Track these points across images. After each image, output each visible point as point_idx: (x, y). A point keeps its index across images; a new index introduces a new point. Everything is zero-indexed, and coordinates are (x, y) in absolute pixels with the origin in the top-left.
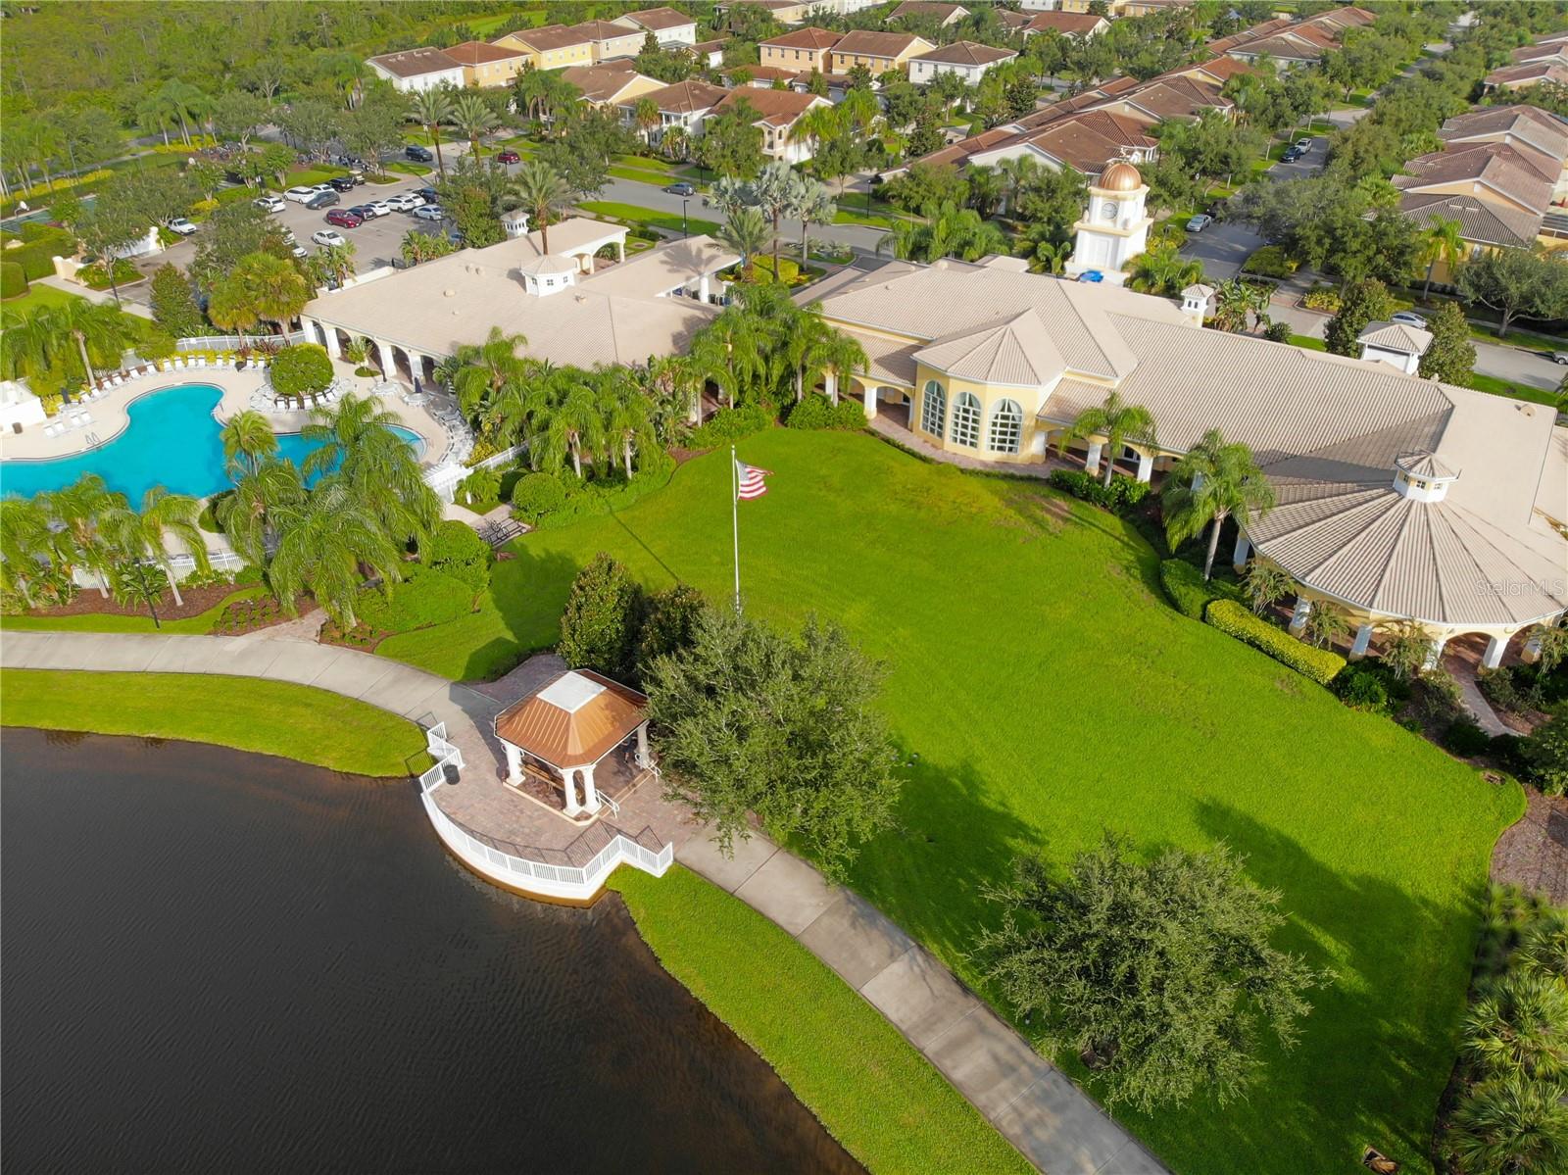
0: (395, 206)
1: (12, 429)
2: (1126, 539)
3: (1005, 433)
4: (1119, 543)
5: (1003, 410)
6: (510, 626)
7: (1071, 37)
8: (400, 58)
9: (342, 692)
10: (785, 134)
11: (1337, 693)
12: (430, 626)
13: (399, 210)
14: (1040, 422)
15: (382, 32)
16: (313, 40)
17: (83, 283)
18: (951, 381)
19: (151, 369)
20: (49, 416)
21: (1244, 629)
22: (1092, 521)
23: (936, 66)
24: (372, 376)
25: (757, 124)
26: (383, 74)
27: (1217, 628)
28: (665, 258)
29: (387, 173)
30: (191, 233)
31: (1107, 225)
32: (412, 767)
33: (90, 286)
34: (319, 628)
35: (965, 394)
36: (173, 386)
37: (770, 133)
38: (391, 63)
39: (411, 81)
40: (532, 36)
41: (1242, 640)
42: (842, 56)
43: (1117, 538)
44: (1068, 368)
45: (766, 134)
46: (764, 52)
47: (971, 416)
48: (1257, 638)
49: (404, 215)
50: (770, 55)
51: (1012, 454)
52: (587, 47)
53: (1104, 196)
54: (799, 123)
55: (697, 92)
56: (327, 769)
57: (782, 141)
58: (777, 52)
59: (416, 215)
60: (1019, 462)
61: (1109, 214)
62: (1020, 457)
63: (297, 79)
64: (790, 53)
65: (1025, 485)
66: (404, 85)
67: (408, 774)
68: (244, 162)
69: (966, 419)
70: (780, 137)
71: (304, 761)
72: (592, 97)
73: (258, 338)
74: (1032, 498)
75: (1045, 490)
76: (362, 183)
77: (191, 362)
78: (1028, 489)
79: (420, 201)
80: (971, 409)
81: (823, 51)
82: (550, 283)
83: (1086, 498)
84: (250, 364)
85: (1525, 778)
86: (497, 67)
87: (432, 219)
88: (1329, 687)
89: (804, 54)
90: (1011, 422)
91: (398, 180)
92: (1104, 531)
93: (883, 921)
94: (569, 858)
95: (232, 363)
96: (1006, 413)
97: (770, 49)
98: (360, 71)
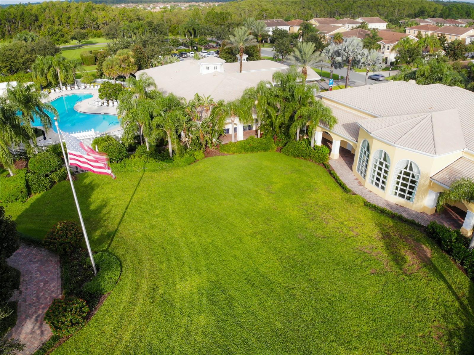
2: (466, 302)
3: (406, 185)
4: (457, 304)
5: (406, 168)
10: (391, 48)
14: (433, 183)
18: (374, 140)
22: (445, 274)
25: (379, 43)
35: (382, 151)
37: (384, 47)
38: (265, 22)
39: (269, 28)
43: (458, 298)
44: (466, 149)
45: (382, 47)
47: (384, 168)
51: (409, 202)
60: (413, 209)
69: (380, 169)
70: (388, 49)
74: (406, 238)
75: (419, 235)
78: (406, 231)
80: (385, 163)
82: (208, 68)
83: (449, 252)
90: (410, 178)
92: (450, 287)
96: (408, 171)
97: (410, 30)
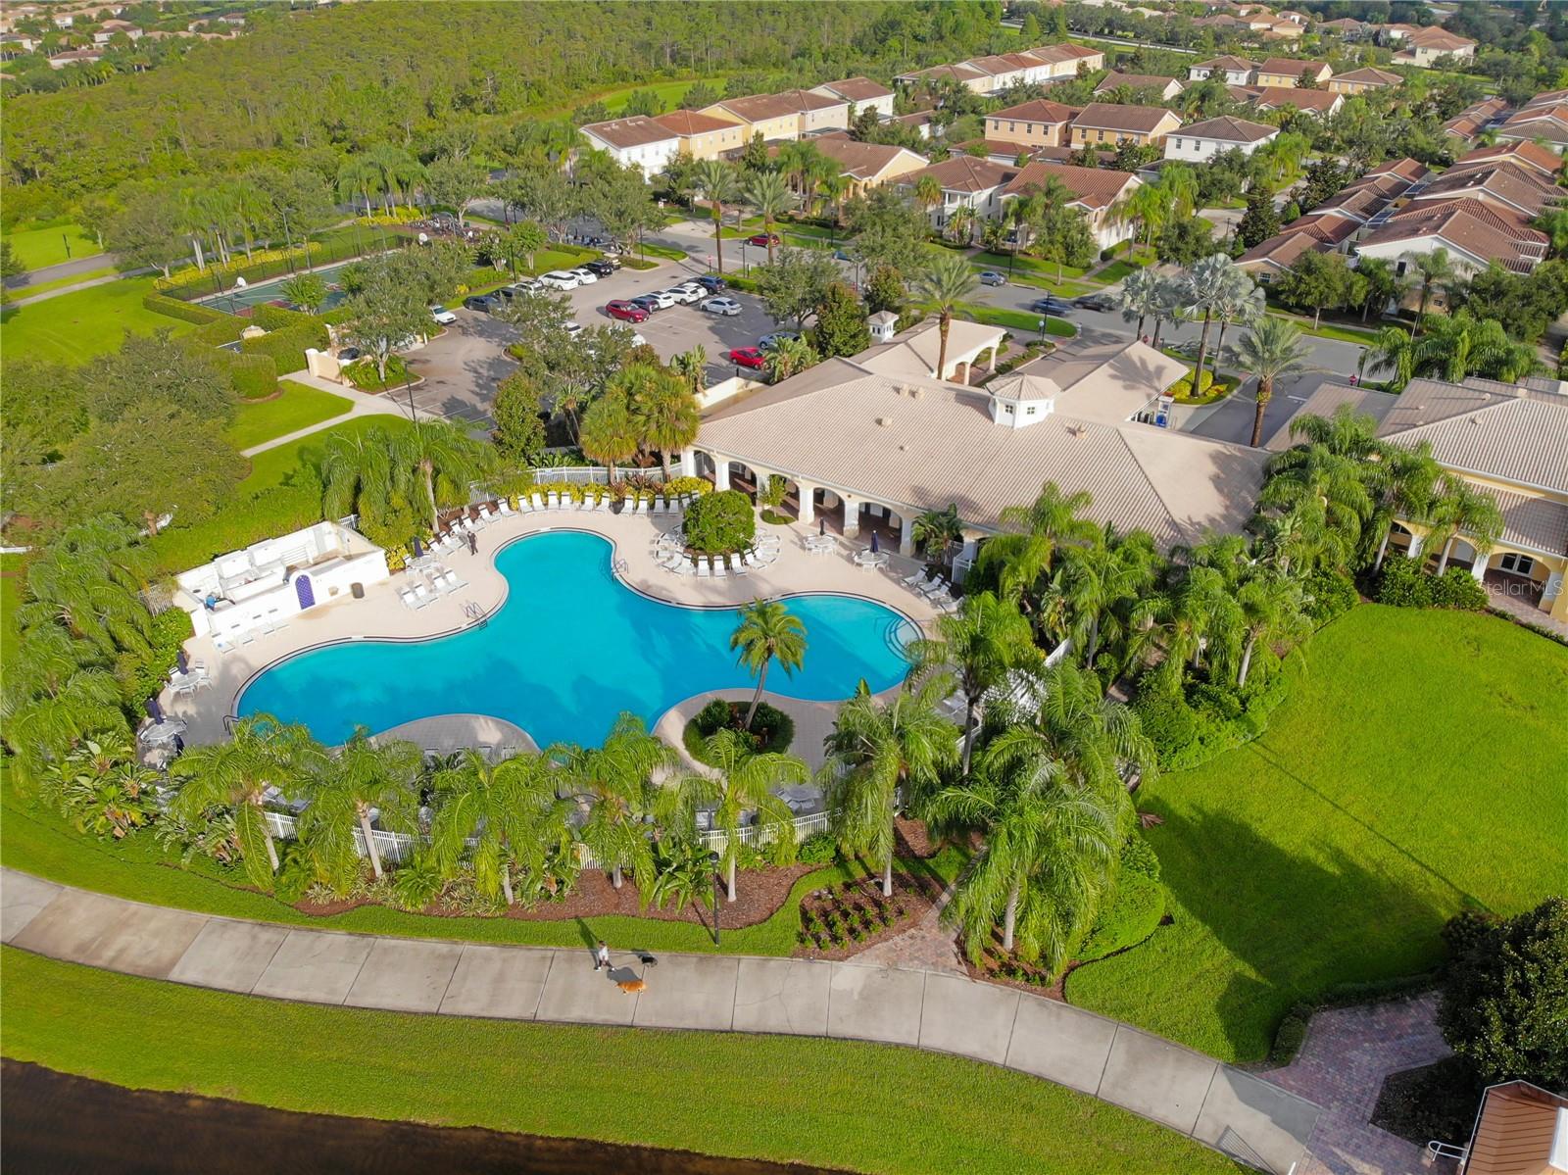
0: (678, 297)
1: (349, 590)
6: (1242, 953)
7: (1311, 114)
8: (614, 127)
12: (1122, 950)
13: (681, 302)
15: (540, 100)
16: (479, 106)
17: (347, 383)
19: (504, 507)
20: (392, 572)
23: (1198, 143)
24: (786, 522)
25: (1070, 205)
26: (598, 144)
28: (1112, 372)
29: (647, 258)
30: (451, 322)
33: (357, 387)
34: (954, 948)
36: (536, 533)
38: (606, 132)
39: (629, 153)
40: (739, 105)
42: (1084, 131)
46: (990, 124)
49: (688, 309)
50: (996, 128)
52: (794, 118)
54: (1115, 205)
55: (978, 168)
57: (1096, 224)
58: (1005, 125)
59: (704, 309)
63: (496, 147)
64: (1021, 127)
66: (625, 157)
68: (497, 241)
72: (858, 173)
73: (631, 471)
76: (618, 267)
77: (553, 500)
79: (702, 292)
84: (629, 504)
86: (711, 138)
87: (725, 313)
89: (1038, 128)
91: (656, 265)
95: (606, 502)
98: (574, 140)
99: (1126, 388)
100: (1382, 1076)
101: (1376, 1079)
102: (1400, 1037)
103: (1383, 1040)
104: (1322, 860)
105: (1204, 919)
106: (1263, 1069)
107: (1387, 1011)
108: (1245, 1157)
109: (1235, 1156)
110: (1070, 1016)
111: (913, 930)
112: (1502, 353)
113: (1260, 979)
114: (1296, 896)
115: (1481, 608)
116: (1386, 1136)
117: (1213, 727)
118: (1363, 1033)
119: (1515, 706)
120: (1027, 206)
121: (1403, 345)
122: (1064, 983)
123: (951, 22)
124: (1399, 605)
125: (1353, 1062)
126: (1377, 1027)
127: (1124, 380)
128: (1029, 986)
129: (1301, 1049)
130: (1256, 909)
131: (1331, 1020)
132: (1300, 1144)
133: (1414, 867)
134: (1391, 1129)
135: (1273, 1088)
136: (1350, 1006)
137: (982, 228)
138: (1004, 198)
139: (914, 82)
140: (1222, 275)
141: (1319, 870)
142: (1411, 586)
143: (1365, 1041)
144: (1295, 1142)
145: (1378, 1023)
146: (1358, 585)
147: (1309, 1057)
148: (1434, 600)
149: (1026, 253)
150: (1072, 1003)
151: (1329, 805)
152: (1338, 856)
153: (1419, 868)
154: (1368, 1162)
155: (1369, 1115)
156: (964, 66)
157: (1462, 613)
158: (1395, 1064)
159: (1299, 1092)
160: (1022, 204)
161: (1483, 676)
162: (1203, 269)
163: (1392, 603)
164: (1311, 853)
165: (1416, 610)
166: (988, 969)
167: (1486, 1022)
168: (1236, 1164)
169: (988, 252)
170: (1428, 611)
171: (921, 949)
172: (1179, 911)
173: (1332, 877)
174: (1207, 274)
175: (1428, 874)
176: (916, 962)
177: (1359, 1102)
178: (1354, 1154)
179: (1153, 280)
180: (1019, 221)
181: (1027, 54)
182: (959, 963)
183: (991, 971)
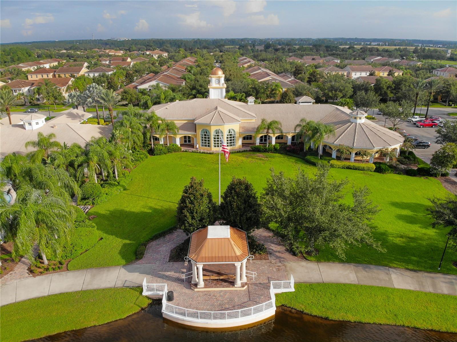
3: (231, 140)
9: (70, 291)
10: (65, 90)
11: (378, 172)
12: (86, 251)
14: (240, 134)
18: (211, 127)
21: (345, 165)
22: (273, 156)
23: (94, 74)
25: (54, 87)
27: (336, 168)
31: (218, 86)
32: (140, 305)
34: (27, 271)
35: (217, 130)
37: (60, 90)
41: (344, 168)
42: (59, 74)
44: (241, 118)
46: (29, 77)
48: (350, 166)
50: (32, 77)
51: (234, 146)
53: (215, 77)
54: (68, 86)
56: (95, 326)
57: (64, 92)
58: (34, 76)
61: (217, 83)
62: (236, 147)
64: (39, 76)
65: (245, 153)
67: (140, 309)
69: (218, 138)
71: (78, 328)
75: (251, 153)
78: (247, 153)
80: (220, 134)
81: (52, 74)
82: (37, 123)
83: (265, 151)
85: (431, 175)
88: (375, 171)
89: (45, 75)
90: (232, 136)
92: (279, 157)
93: (372, 266)
94: (256, 302)
96: (230, 133)
97: (31, 75)
99: (72, 119)
100: (170, 250)
101: (168, 252)
102: (173, 240)
103: (168, 243)
104: (146, 210)
105: (112, 235)
106: (135, 262)
107: (168, 236)
108: (132, 286)
109: (129, 286)
110: (70, 274)
111: (11, 272)
112: (173, 97)
113: (131, 242)
114: (139, 220)
115: (181, 151)
116: (173, 263)
117: (109, 190)
118: (163, 243)
119: (192, 167)
120: (40, 89)
121: (149, 99)
122: (67, 266)
123: (16, 57)
124: (160, 155)
125: (161, 250)
126: (166, 240)
127: (71, 118)
128: (55, 271)
129: (145, 253)
130: (128, 227)
131: (154, 243)
132: (149, 276)
133: (171, 204)
134: (174, 261)
135: (138, 266)
136: (158, 238)
137: (27, 98)
138: (32, 88)
139: (4, 71)
140: (96, 89)
141: (146, 212)
142: (161, 150)
143: (164, 244)
144: (147, 275)
145: (167, 239)
146: (149, 153)
147: (148, 255)
148: (169, 152)
149: (44, 104)
150: (70, 270)
151: (146, 198)
152: (150, 208)
153: (172, 204)
154: (169, 272)
155: (168, 260)
156: (21, 65)
157: (176, 153)
158: (173, 246)
159: (147, 263)
160: (39, 89)
161: (183, 163)
162: (89, 88)
163: (158, 155)
164: (143, 210)
165: (164, 155)
166: (40, 272)
167: (186, 216)
168: (130, 288)
169: (32, 105)
170: (167, 154)
171: (14, 276)
172: (104, 235)
173: (149, 213)
174: (91, 89)
175: (175, 204)
176: (13, 280)
177: (164, 259)
178: (165, 271)
179: (77, 94)
180: (39, 95)
181: (41, 61)
182: (29, 274)
183: (41, 273)
